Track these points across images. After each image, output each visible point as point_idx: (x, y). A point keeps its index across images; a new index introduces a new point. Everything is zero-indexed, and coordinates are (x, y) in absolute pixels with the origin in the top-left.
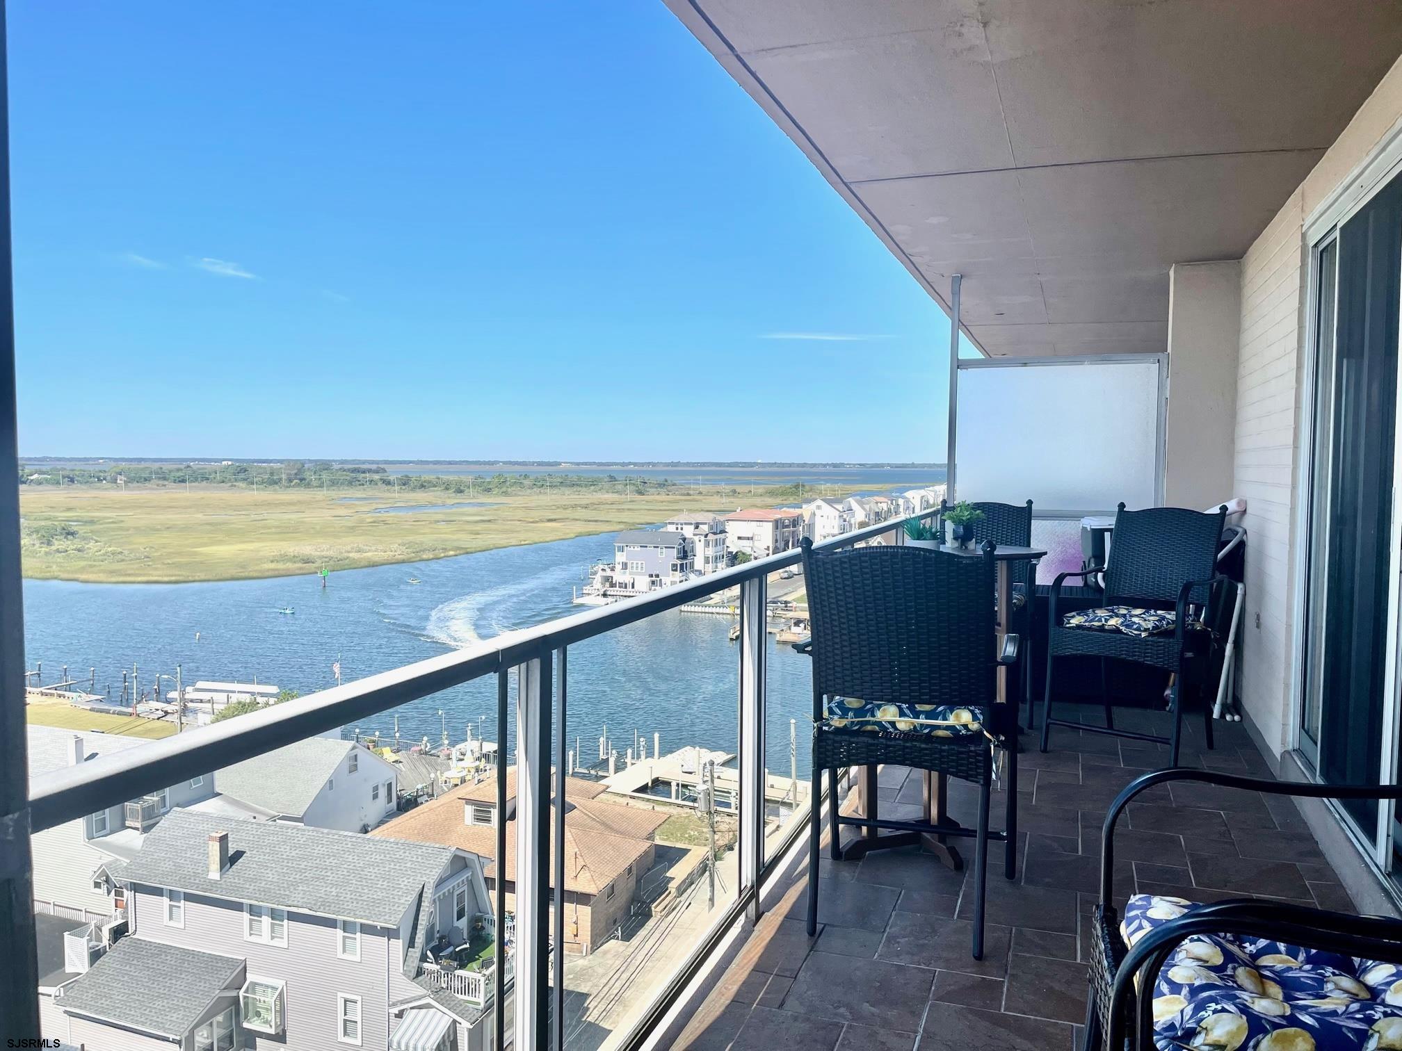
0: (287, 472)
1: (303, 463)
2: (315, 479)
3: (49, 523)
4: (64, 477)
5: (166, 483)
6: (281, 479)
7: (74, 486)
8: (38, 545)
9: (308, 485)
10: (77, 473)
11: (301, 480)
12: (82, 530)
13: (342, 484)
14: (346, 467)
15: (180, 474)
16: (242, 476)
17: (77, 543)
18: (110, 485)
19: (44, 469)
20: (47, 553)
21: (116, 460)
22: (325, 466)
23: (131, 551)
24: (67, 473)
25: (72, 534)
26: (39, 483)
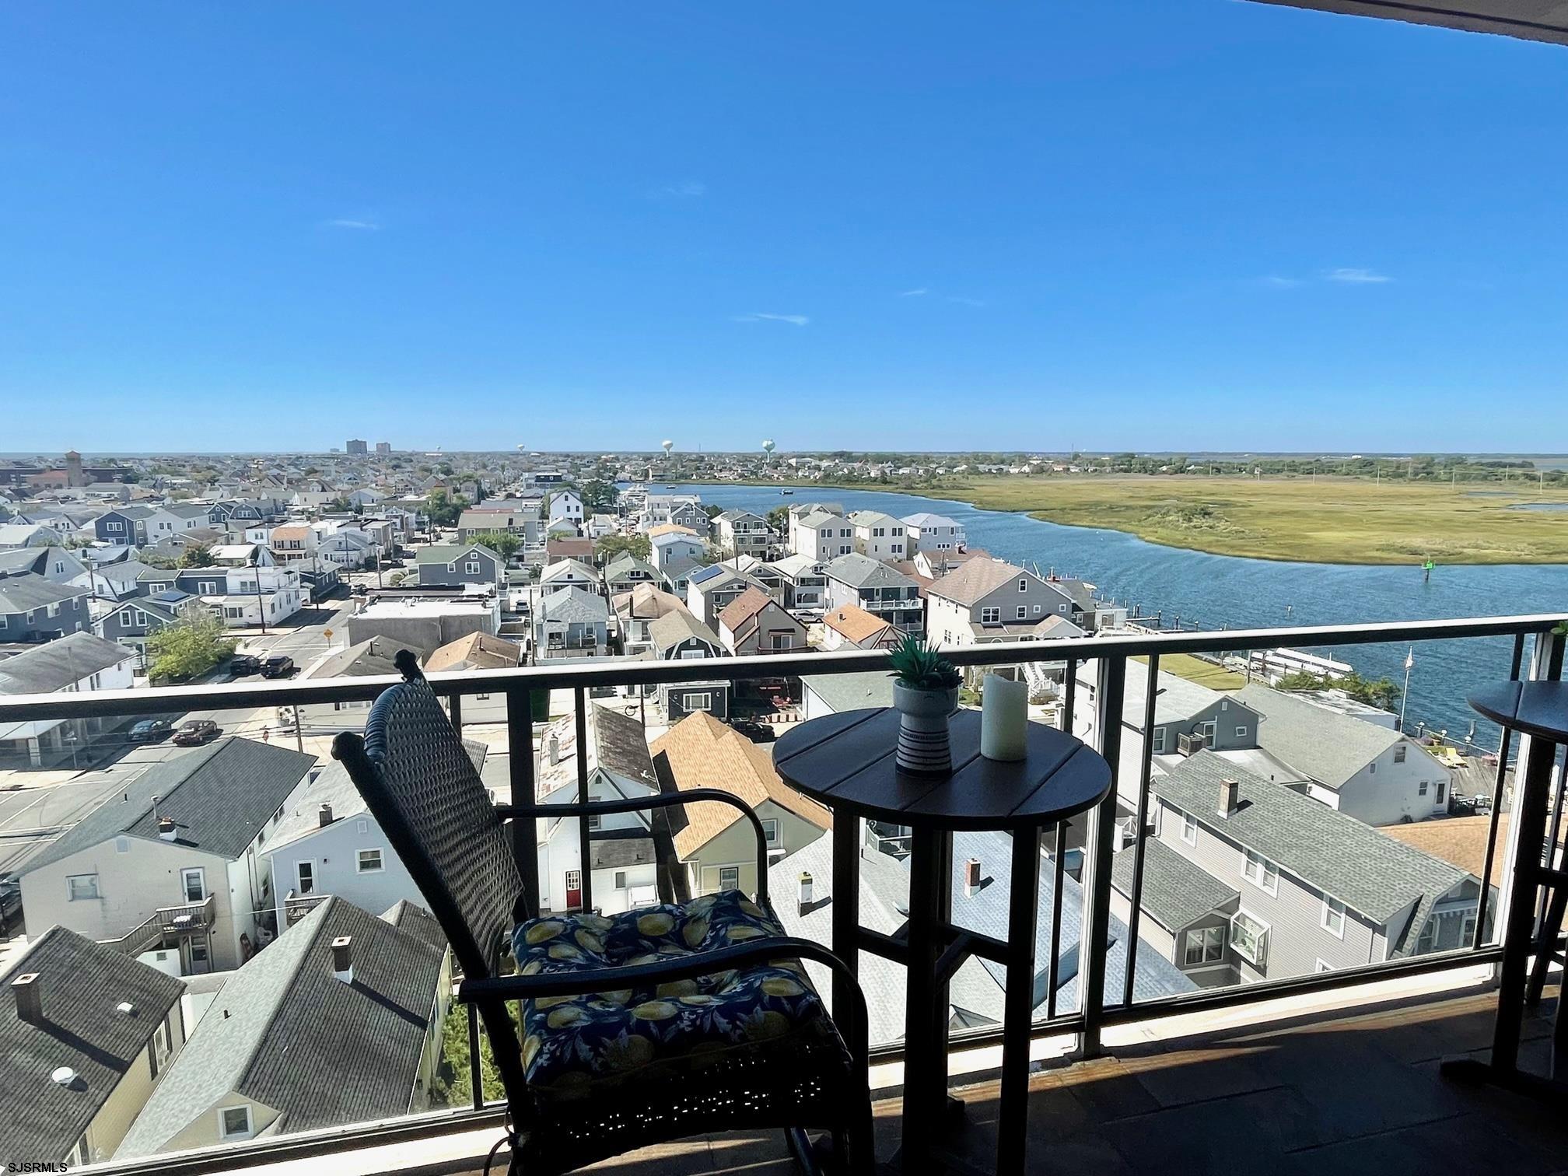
0: (1415, 465)
1: (1432, 458)
2: (1445, 473)
3: (1193, 504)
4: (1213, 468)
5: (1295, 474)
6: (1407, 473)
7: (1220, 476)
8: (1181, 521)
9: (1436, 479)
10: (1224, 465)
11: (1428, 474)
12: (1217, 511)
13: (1474, 479)
14: (1484, 461)
15: (1309, 467)
16: (1368, 469)
17: (1210, 522)
18: (1248, 475)
19: (1200, 461)
20: (1186, 528)
21: (1258, 454)
22: (1459, 460)
23: (1251, 531)
24: (1215, 465)
25: (1209, 514)
26: (1194, 472)
